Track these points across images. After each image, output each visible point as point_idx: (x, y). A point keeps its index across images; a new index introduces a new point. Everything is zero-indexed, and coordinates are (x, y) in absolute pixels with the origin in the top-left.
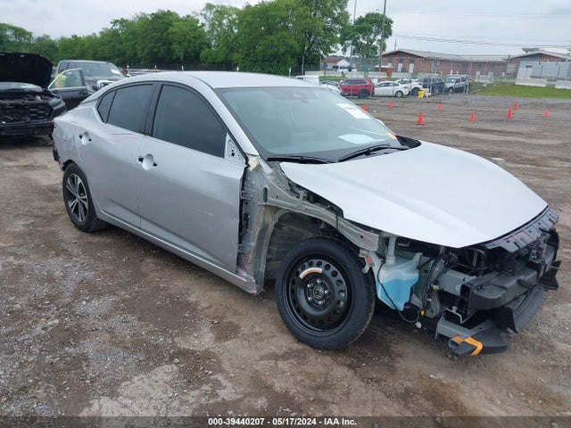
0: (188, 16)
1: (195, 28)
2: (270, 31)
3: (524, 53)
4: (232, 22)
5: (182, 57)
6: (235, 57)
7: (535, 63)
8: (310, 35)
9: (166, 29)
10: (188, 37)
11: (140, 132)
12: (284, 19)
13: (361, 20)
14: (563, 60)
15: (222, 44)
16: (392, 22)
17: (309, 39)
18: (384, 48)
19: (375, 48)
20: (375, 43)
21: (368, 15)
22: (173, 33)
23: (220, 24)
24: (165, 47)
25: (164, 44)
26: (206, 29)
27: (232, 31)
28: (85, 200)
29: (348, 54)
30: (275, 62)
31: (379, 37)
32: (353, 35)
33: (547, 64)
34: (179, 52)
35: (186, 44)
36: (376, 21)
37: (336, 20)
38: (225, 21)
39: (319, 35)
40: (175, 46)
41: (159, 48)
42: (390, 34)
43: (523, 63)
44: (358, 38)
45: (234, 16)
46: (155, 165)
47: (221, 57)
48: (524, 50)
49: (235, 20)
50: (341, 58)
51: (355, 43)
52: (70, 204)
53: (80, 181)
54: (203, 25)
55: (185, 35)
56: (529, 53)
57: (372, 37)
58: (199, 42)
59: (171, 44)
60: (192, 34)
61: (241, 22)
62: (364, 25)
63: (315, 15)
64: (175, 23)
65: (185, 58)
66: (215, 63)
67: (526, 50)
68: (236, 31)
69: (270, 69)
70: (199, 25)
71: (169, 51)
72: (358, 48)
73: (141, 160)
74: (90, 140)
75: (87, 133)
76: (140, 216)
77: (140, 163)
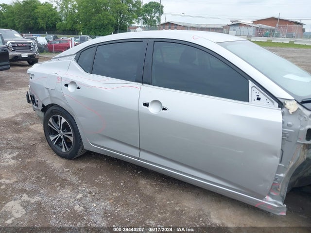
0: (46, 2)
1: (51, 10)
2: (98, 11)
3: (231, 23)
4: (74, 6)
5: (45, 27)
6: (78, 26)
7: (237, 28)
8: (121, 14)
9: (33, 10)
10: (47, 15)
11: (136, 81)
12: (105, 5)
13: (146, 6)
14: (251, 27)
15: (69, 19)
16: (163, 7)
17: (120, 16)
18: (159, 21)
19: (155, 21)
20: (155, 18)
21: (150, 3)
22: (38, 12)
23: (67, 8)
24: (33, 21)
25: (33, 19)
26: (58, 10)
27: (74, 11)
28: (70, 135)
29: (140, 24)
30: (102, 29)
31: (157, 15)
32: (143, 14)
33: (243, 28)
34: (42, 23)
35: (47, 19)
36: (155, 6)
37: (134, 5)
38: (69, 6)
39: (125, 13)
40: (40, 20)
41: (29, 21)
42: (162, 13)
43: (231, 28)
44: (146, 15)
45: (75, 3)
46: (164, 109)
47: (69, 27)
48: (231, 21)
49: (76, 5)
50: (137, 27)
51: (144, 18)
52: (52, 138)
53: (64, 120)
54: (56, 8)
55: (45, 14)
56: (234, 23)
57: (153, 15)
58: (54, 18)
59: (37, 19)
60: (50, 13)
61: (79, 6)
62: (149, 8)
63: (122, 2)
64: (38, 7)
65: (47, 28)
66: (65, 30)
67: (232, 22)
68: (77, 11)
69: (100, 33)
70: (54, 7)
71: (36, 23)
72: (146, 21)
73: (146, 105)
74: (78, 88)
75: (73, 83)
76: (140, 149)
77: (146, 107)
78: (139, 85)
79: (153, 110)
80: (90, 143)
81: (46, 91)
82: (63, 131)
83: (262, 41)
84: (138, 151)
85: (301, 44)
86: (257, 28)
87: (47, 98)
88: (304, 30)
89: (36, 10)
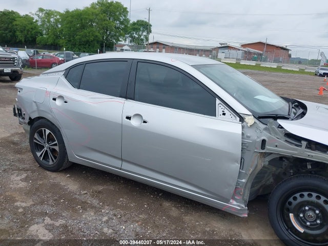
0: (27, 15)
1: (32, 23)
2: (83, 27)
3: (220, 46)
4: (57, 21)
5: (23, 40)
6: (61, 42)
7: (226, 51)
8: (107, 31)
9: (11, 23)
10: (27, 28)
12: (91, 21)
13: (134, 24)
14: (239, 50)
15: (50, 34)
16: (151, 26)
17: (106, 33)
18: (147, 40)
19: (142, 40)
20: (142, 37)
21: (138, 21)
22: (16, 25)
23: (49, 21)
24: (11, 34)
25: (10, 32)
26: (39, 23)
27: (57, 26)
28: (55, 145)
29: (127, 42)
30: (87, 45)
31: (145, 34)
32: (130, 32)
33: (232, 51)
34: (20, 36)
35: (26, 32)
36: (142, 25)
37: (122, 23)
38: (52, 19)
39: (112, 30)
40: (18, 33)
41: (6, 34)
42: (151, 32)
43: (220, 51)
44: (133, 34)
45: (58, 17)
46: (145, 122)
47: (50, 41)
48: (220, 44)
49: (59, 19)
50: (124, 45)
51: (131, 36)
54: (37, 21)
55: (25, 27)
56: (223, 46)
57: (140, 33)
58: (34, 31)
59: (15, 32)
60: (30, 26)
61: (63, 21)
62: (136, 26)
63: (109, 19)
64: (17, 19)
65: (25, 41)
66: (46, 45)
67: (221, 44)
68: (60, 26)
69: (84, 50)
70: (34, 21)
71: (14, 36)
72: (133, 39)
73: (129, 118)
74: (66, 102)
75: (61, 97)
76: (122, 160)
77: (128, 120)
78: (122, 100)
79: (135, 122)
80: (75, 155)
81: (34, 104)
82: (48, 143)
83: (251, 64)
84: (120, 162)
85: (289, 69)
86: (245, 51)
87: (34, 111)
88: (290, 56)
89: (15, 23)
